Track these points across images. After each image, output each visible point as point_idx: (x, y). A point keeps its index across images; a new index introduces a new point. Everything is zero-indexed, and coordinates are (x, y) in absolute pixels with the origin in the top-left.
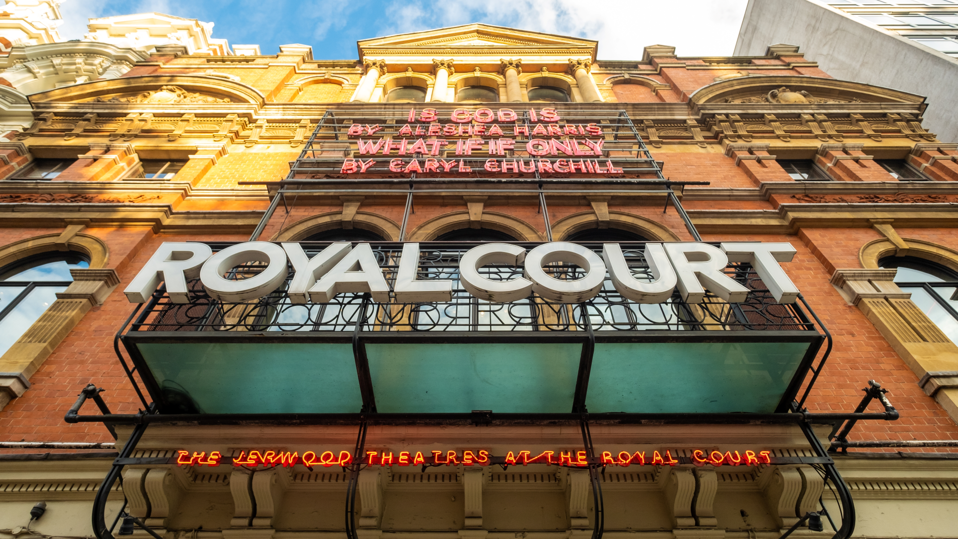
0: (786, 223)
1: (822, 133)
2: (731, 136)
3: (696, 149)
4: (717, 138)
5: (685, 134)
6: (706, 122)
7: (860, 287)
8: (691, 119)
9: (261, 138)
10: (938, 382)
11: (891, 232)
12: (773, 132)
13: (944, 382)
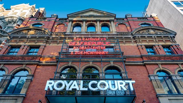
0: (143, 64)
1: (155, 41)
2: (138, 42)
3: (132, 45)
4: (136, 42)
5: (130, 41)
6: (134, 38)
7: (152, 78)
8: (131, 37)
9: (51, 42)
10: (158, 96)
11: (160, 66)
12: (146, 41)
13: (159, 96)
